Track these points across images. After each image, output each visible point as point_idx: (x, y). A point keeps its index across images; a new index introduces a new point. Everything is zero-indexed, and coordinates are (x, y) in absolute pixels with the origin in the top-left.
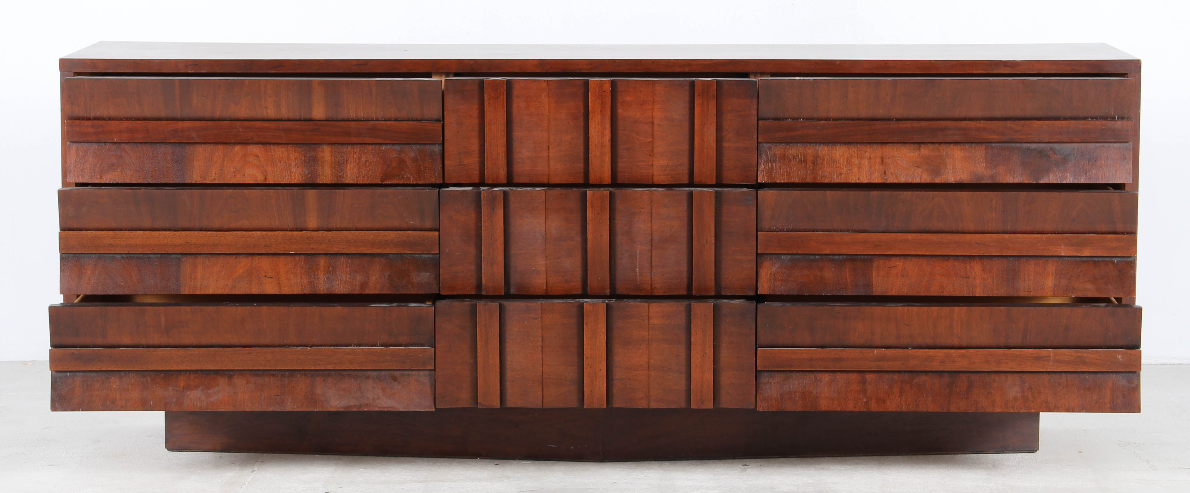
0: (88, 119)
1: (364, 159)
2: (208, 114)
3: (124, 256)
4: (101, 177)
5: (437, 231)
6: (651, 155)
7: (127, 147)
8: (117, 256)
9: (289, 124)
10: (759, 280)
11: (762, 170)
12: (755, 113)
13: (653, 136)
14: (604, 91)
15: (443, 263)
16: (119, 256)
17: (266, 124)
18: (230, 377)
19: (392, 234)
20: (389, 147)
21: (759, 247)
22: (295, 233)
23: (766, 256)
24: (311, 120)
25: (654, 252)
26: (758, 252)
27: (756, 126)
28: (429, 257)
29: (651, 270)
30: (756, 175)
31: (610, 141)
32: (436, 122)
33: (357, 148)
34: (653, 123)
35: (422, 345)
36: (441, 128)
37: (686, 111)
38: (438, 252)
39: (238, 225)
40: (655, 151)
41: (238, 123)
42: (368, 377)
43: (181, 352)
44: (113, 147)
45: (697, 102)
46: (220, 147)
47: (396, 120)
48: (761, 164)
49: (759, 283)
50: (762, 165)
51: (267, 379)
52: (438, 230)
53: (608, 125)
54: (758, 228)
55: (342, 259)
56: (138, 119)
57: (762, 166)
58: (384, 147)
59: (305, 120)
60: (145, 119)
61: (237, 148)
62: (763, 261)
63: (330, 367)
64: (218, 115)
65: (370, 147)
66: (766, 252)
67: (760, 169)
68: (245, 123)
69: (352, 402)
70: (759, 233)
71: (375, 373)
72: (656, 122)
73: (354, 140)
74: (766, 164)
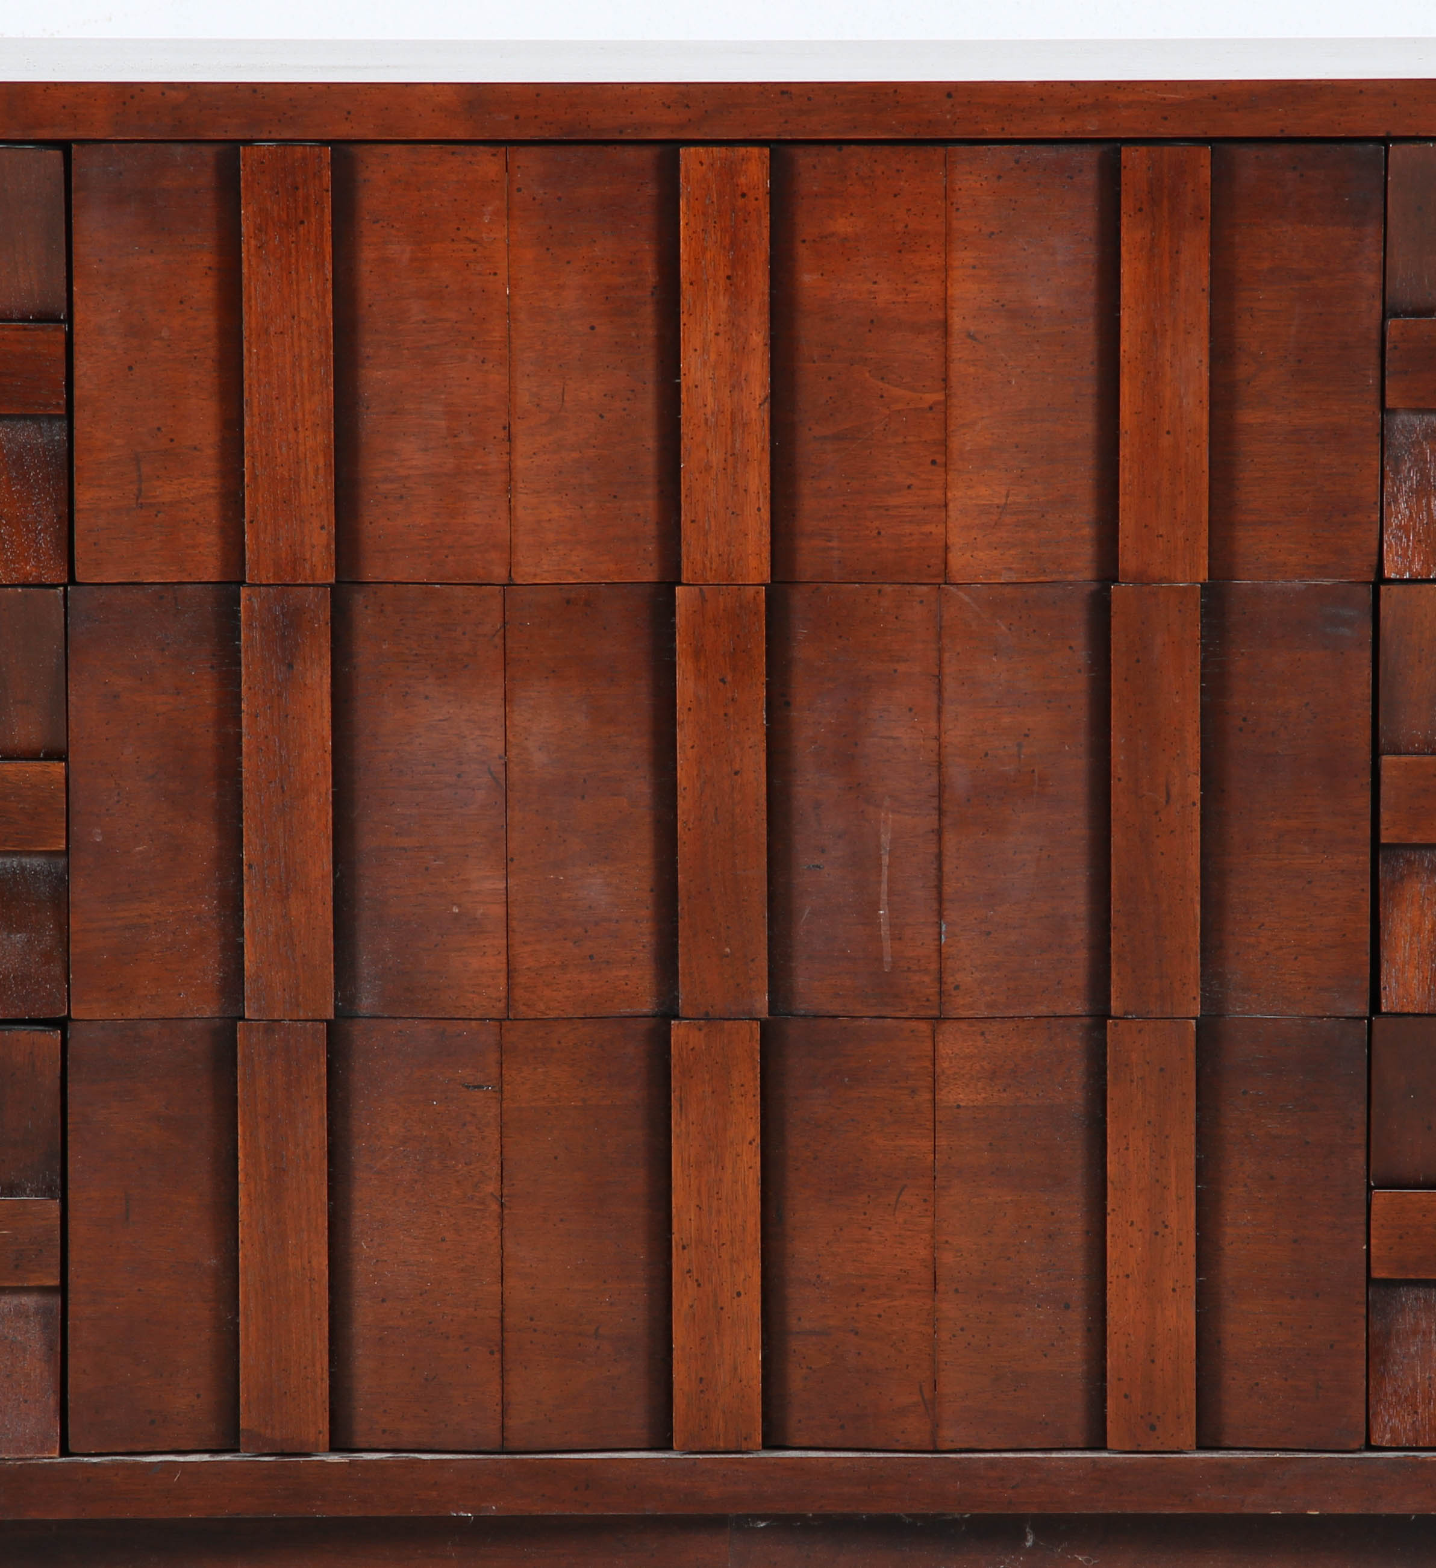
5: (60, 759)
6: (940, 459)
10: (1385, 954)
11: (1399, 527)
12: (1372, 280)
13: (945, 380)
14: (743, 195)
15: (78, 890)
21: (1385, 816)
23: (1414, 856)
25: (950, 839)
26: (1383, 841)
27: (1375, 335)
28: (23, 869)
29: (940, 915)
30: (1375, 544)
31: (767, 406)
32: (41, 325)
34: (945, 327)
36: (60, 351)
37: (1086, 278)
38: (63, 846)
40: (955, 443)
45: (1131, 236)
48: (1396, 501)
49: (1385, 967)
50: (1403, 506)
52: (59, 755)
53: (758, 339)
54: (1383, 741)
57: (1401, 510)
62: (1402, 878)
66: (1415, 839)
67: (1394, 522)
70: (1386, 759)
72: (957, 323)
74: (1419, 500)
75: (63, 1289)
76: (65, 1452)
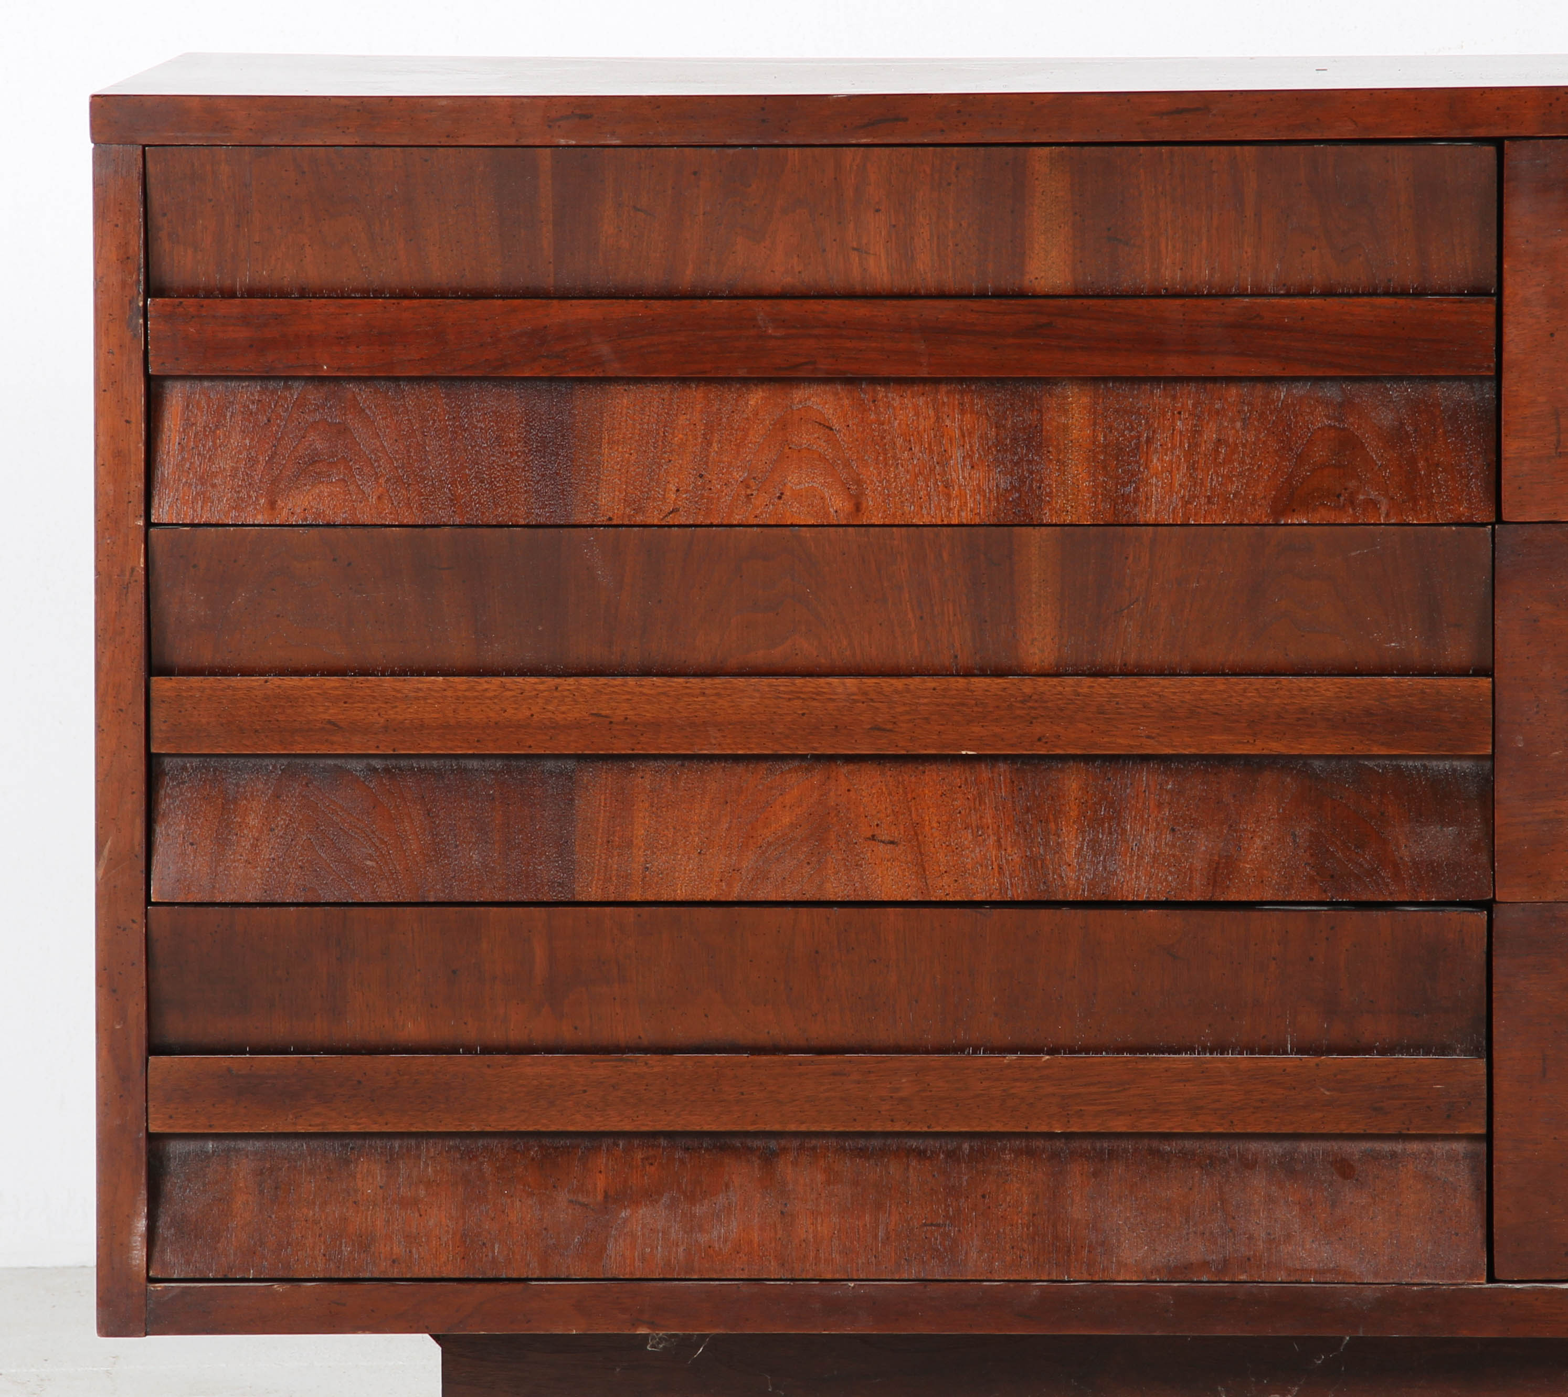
0: (229, 294)
1: (1210, 434)
2: (652, 277)
3: (378, 764)
4: (272, 504)
5: (1487, 675)
7: (363, 394)
8: (353, 764)
9: (943, 311)
16: (356, 766)
17: (860, 310)
18: (769, 1159)
19: (1328, 686)
20: (1300, 390)
22: (980, 683)
24: (1021, 295)
28: (1455, 770)
32: (1474, 298)
33: (1187, 397)
35: (1443, 1050)
36: (1489, 320)
38: (1489, 751)
39: (777, 654)
41: (760, 308)
42: (1248, 1164)
43: (602, 1068)
44: (315, 395)
46: (696, 394)
47: (1328, 293)
51: (894, 1168)
52: (1489, 671)
55: (1145, 777)
56: (405, 295)
58: (1282, 393)
59: (1000, 295)
60: (428, 294)
61: (756, 397)
63: (1120, 1125)
64: (687, 277)
65: (1233, 392)
68: (788, 306)
69: (1197, 1251)
71: (1276, 1148)
73: (1176, 364)
75: (1489, 1138)
76: (1491, 1279)
